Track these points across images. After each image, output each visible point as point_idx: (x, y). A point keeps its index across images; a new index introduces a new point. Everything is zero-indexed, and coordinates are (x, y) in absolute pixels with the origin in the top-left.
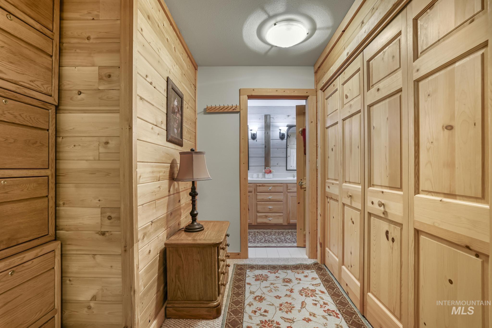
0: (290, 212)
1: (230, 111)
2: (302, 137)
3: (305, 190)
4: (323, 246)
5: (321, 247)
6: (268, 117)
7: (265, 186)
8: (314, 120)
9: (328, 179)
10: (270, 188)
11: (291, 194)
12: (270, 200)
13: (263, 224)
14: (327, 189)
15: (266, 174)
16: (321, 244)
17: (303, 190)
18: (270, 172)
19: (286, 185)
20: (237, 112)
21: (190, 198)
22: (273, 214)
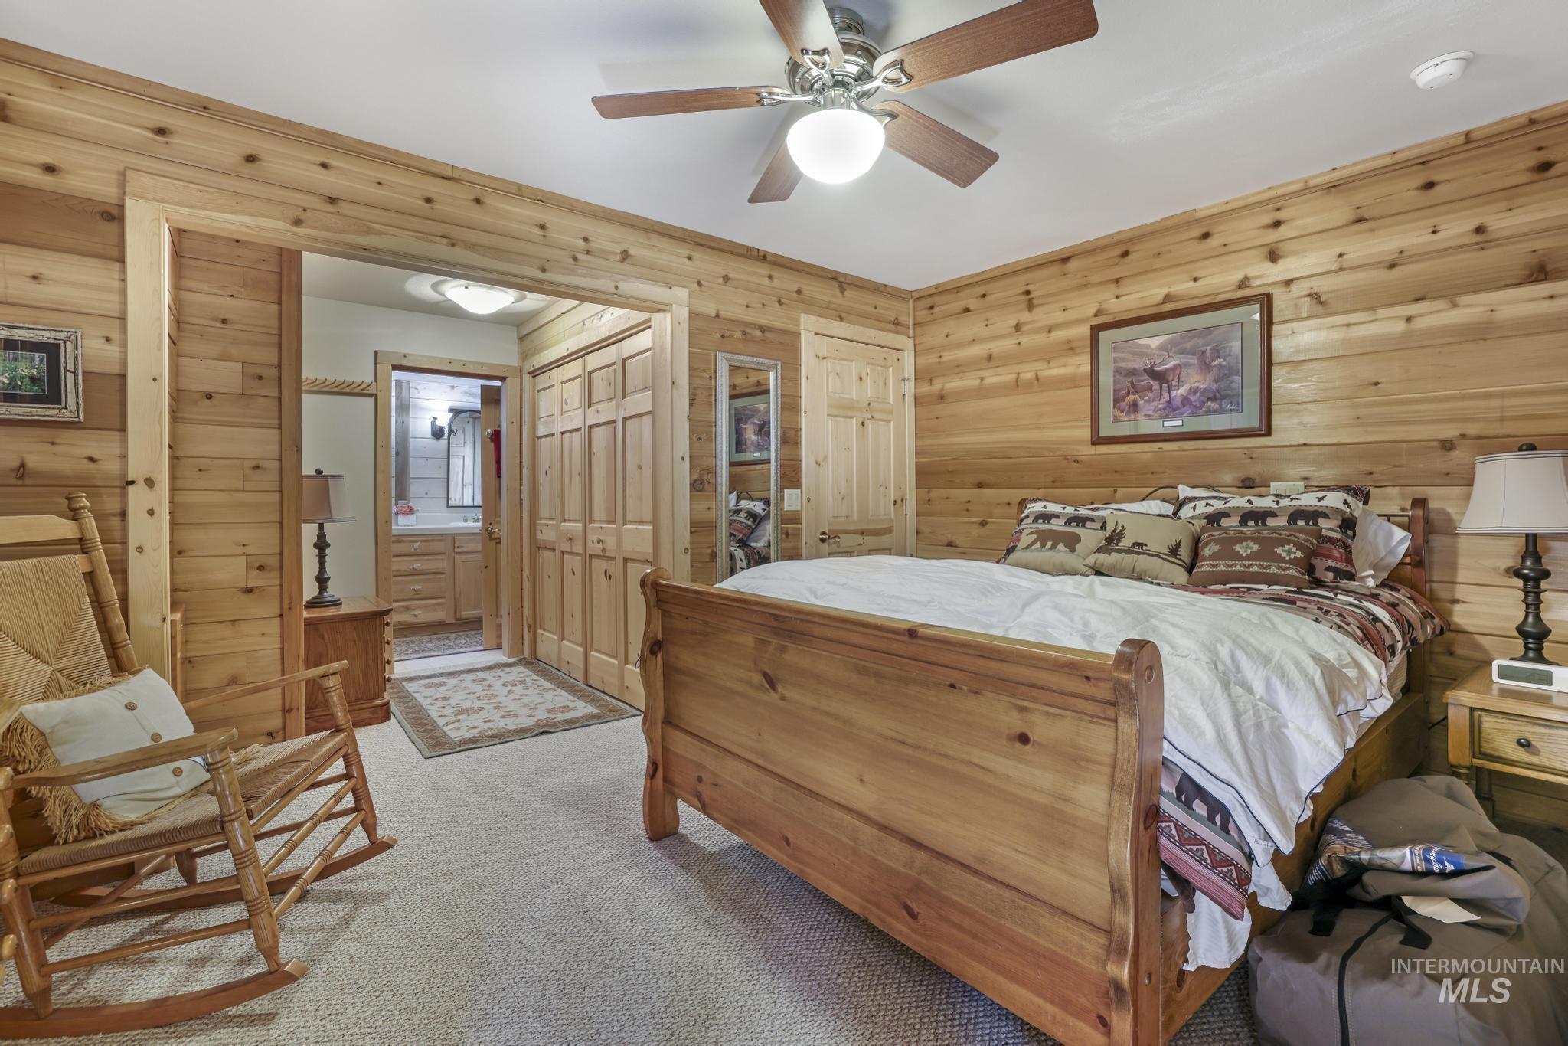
0: (460, 595)
1: (356, 391)
2: (492, 445)
3: (500, 543)
4: (533, 629)
5: (530, 631)
6: (405, 385)
7: (403, 541)
8: (517, 420)
9: (540, 519)
10: (416, 545)
11: (464, 557)
12: (415, 573)
13: (401, 625)
14: (539, 536)
15: (400, 516)
16: (529, 627)
17: (493, 542)
18: (411, 511)
19: (453, 538)
20: (370, 395)
21: (316, 551)
22: (423, 602)
